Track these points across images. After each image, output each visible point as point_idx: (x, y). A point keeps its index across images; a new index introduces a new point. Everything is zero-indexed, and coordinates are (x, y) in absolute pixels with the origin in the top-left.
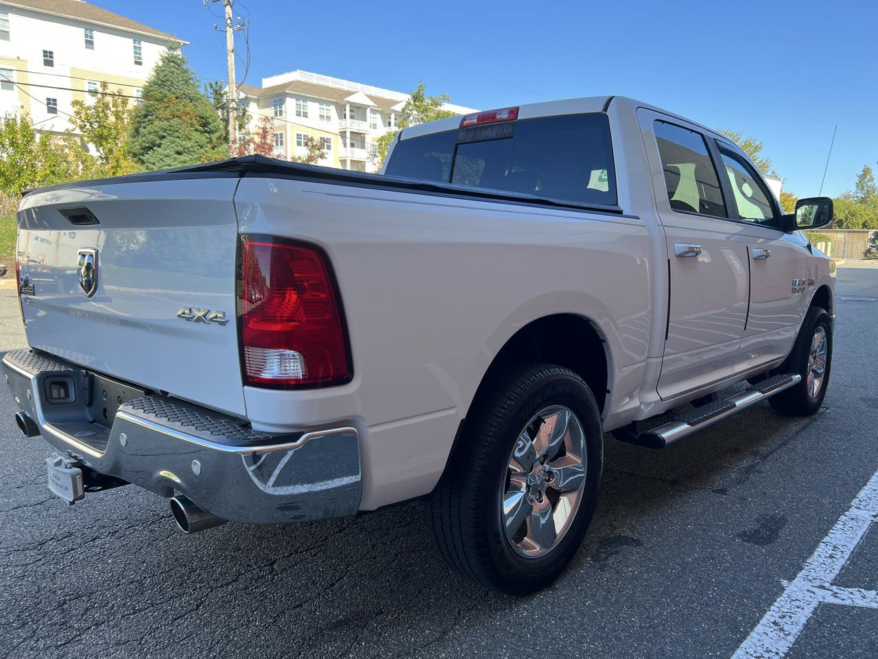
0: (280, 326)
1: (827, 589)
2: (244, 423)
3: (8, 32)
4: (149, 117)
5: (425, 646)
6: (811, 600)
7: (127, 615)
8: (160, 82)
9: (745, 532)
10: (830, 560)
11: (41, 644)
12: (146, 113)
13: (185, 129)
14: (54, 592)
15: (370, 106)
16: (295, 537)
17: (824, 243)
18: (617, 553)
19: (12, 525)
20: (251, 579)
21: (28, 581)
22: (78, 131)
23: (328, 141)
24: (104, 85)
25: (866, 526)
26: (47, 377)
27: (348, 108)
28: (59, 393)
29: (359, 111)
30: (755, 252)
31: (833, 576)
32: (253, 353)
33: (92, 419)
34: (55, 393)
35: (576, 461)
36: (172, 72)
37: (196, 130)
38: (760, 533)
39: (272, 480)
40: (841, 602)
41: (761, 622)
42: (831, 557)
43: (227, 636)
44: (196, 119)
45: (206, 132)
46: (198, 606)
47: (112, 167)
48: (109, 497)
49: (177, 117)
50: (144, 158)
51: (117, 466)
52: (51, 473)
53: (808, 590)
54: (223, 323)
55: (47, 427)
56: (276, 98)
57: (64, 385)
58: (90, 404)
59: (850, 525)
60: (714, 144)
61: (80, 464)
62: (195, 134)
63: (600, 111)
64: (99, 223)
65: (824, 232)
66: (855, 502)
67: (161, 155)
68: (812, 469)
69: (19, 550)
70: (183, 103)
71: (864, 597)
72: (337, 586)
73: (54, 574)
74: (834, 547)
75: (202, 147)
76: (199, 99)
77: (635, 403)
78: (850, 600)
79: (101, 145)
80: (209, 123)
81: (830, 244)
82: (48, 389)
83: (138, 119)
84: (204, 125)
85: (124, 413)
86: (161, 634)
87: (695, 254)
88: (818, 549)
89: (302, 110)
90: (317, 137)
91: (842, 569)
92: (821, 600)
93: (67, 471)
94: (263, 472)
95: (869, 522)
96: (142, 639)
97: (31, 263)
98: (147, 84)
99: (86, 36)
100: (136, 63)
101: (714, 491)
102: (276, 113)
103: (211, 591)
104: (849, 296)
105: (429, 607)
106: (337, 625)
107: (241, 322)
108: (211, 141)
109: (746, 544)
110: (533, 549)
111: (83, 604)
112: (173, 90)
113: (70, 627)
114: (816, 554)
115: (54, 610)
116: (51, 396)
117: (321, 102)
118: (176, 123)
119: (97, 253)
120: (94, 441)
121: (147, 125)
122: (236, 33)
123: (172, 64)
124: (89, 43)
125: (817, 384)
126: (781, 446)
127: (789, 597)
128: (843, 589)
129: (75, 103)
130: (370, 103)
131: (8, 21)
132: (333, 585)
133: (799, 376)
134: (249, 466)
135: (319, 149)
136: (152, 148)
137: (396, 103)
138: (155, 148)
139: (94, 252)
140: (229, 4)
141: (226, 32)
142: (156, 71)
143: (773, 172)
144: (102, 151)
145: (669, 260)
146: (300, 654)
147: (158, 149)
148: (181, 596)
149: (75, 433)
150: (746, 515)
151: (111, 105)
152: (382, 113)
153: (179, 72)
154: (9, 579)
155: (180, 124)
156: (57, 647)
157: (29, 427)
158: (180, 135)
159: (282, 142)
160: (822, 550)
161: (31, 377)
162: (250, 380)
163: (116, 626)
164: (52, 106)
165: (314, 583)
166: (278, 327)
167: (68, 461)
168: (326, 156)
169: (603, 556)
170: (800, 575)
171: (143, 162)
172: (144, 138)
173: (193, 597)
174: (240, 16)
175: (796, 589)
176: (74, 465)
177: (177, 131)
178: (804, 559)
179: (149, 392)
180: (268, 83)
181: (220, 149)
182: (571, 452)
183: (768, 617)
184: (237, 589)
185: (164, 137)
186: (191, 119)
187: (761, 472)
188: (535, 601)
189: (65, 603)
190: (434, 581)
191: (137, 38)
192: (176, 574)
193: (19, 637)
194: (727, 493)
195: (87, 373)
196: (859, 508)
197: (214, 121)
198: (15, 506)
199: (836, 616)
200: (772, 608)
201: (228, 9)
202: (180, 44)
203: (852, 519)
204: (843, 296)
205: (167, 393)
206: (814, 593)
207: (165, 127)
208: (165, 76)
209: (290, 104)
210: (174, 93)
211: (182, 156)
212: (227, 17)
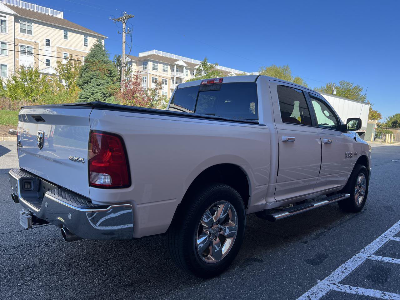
0: (103, 164)
1: (336, 285)
2: (89, 200)
3: (32, 31)
4: (87, 70)
5: (161, 295)
6: (327, 288)
7: (46, 276)
8: (92, 55)
9: (309, 260)
10: (341, 273)
11: (11, 285)
12: (86, 68)
13: (101, 75)
14: (20, 266)
15: (185, 66)
16: (119, 250)
17: (390, 135)
18: (251, 264)
19: (7, 239)
20: (98, 266)
21: (10, 261)
22: (58, 74)
23: (166, 81)
24: (71, 56)
25: (363, 260)
26: (23, 180)
27: (175, 67)
28: (28, 186)
29: (180, 68)
30: (325, 140)
31: (340, 280)
32: (93, 174)
33: (39, 197)
34: (26, 186)
35: (233, 224)
36: (98, 51)
37: (106, 76)
38: (315, 260)
39: (99, 223)
40: (341, 291)
41: (302, 296)
42: (343, 272)
43: (83, 287)
44: (107, 71)
45: (110, 76)
46: (75, 275)
47: (71, 90)
48: (48, 230)
49: (99, 70)
50: (83, 87)
51: (43, 216)
52: (21, 217)
53: (327, 285)
54: (84, 163)
55: (21, 199)
56: (144, 62)
57: (30, 183)
58: (39, 191)
59: (356, 260)
60: (308, 94)
61: (31, 214)
62: (106, 77)
63: (254, 81)
64: (45, 122)
65: (390, 129)
66: (362, 250)
67: (91, 86)
68: (349, 235)
69: (9, 249)
70: (101, 64)
71: (351, 289)
72: (132, 270)
73: (21, 259)
74: (346, 268)
75: (108, 83)
76: (108, 62)
77: (263, 202)
78: (344, 290)
79: (67, 81)
80: (112, 73)
81: (393, 135)
82: (23, 184)
83: (82, 70)
84: (110, 74)
85: (48, 195)
86: (58, 284)
87: (292, 141)
88: (338, 269)
89: (155, 67)
90: (160, 80)
91: (345, 277)
92: (331, 289)
93: (26, 216)
94: (95, 221)
95: (365, 259)
96: (50, 285)
97: (24, 133)
98: (87, 56)
99: (64, 33)
100: (85, 45)
101: (302, 242)
102: (144, 68)
103: (81, 269)
104: (397, 160)
105: (166, 281)
106: (128, 285)
107: (90, 162)
108: (112, 80)
109: (307, 264)
110: (211, 260)
111: (31, 270)
112: (98, 58)
113: (24, 279)
114: (336, 270)
115: (18, 272)
116: (24, 187)
117: (164, 64)
118: (98, 72)
119: (44, 133)
120: (37, 206)
121: (86, 73)
122: (127, 35)
123: (98, 48)
124: (66, 37)
125: (361, 199)
126: (338, 225)
127: (318, 287)
128: (343, 285)
129: (58, 62)
130: (185, 65)
131: (32, 26)
132: (130, 270)
133: (349, 194)
134: (89, 218)
135: (160, 85)
136: (87, 83)
137: (197, 65)
138: (88, 83)
139: (43, 132)
140: (125, 23)
141: (123, 34)
142: (91, 51)
143: (368, 101)
144: (67, 83)
145: (279, 143)
146: (110, 295)
147: (90, 83)
148: (68, 270)
149: (31, 202)
150: (312, 253)
151: (73, 64)
152: (190, 69)
153: (101, 51)
154: (3, 259)
155: (100, 73)
156: (17, 286)
157: (16, 199)
158: (99, 78)
159: (146, 81)
160: (340, 269)
161: (18, 179)
162: (92, 184)
163: (41, 280)
164: (48, 63)
165: (123, 269)
166: (103, 165)
167: (27, 213)
168: (163, 88)
169: (245, 265)
170: (326, 278)
171: (83, 89)
172: (84, 79)
173: (74, 271)
174: (129, 27)
175: (322, 284)
176: (30, 214)
177: (98, 76)
178: (330, 272)
179: (60, 187)
180: (141, 55)
181: (116, 84)
182: (231, 220)
183: (306, 294)
184: (91, 269)
185: (92, 78)
186: (104, 71)
187: (325, 235)
188: (210, 281)
189: (23, 270)
190: (171, 271)
191: (86, 35)
192: (68, 262)
193: (3, 281)
194: (307, 243)
195: (39, 179)
196: (363, 253)
197: (114, 72)
198: (10, 231)
199: (336, 296)
200: (309, 290)
201: (124, 25)
202: (104, 38)
203: (358, 257)
204: (393, 159)
205: (66, 189)
206: (329, 286)
207: (93, 74)
208: (95, 53)
209: (150, 64)
210: (98, 60)
211: (100, 87)
212: (123, 28)
